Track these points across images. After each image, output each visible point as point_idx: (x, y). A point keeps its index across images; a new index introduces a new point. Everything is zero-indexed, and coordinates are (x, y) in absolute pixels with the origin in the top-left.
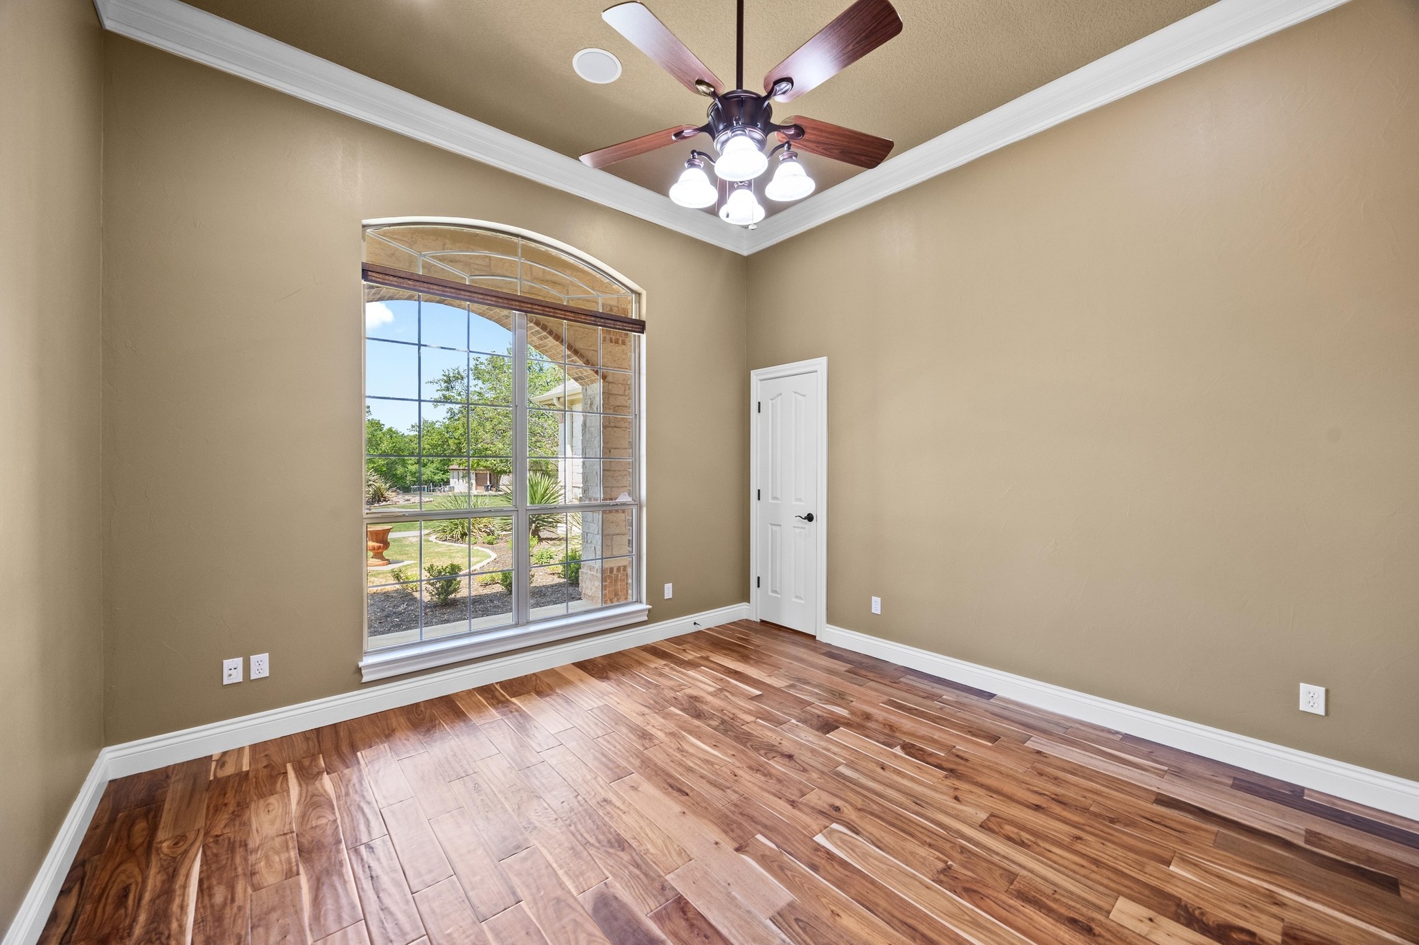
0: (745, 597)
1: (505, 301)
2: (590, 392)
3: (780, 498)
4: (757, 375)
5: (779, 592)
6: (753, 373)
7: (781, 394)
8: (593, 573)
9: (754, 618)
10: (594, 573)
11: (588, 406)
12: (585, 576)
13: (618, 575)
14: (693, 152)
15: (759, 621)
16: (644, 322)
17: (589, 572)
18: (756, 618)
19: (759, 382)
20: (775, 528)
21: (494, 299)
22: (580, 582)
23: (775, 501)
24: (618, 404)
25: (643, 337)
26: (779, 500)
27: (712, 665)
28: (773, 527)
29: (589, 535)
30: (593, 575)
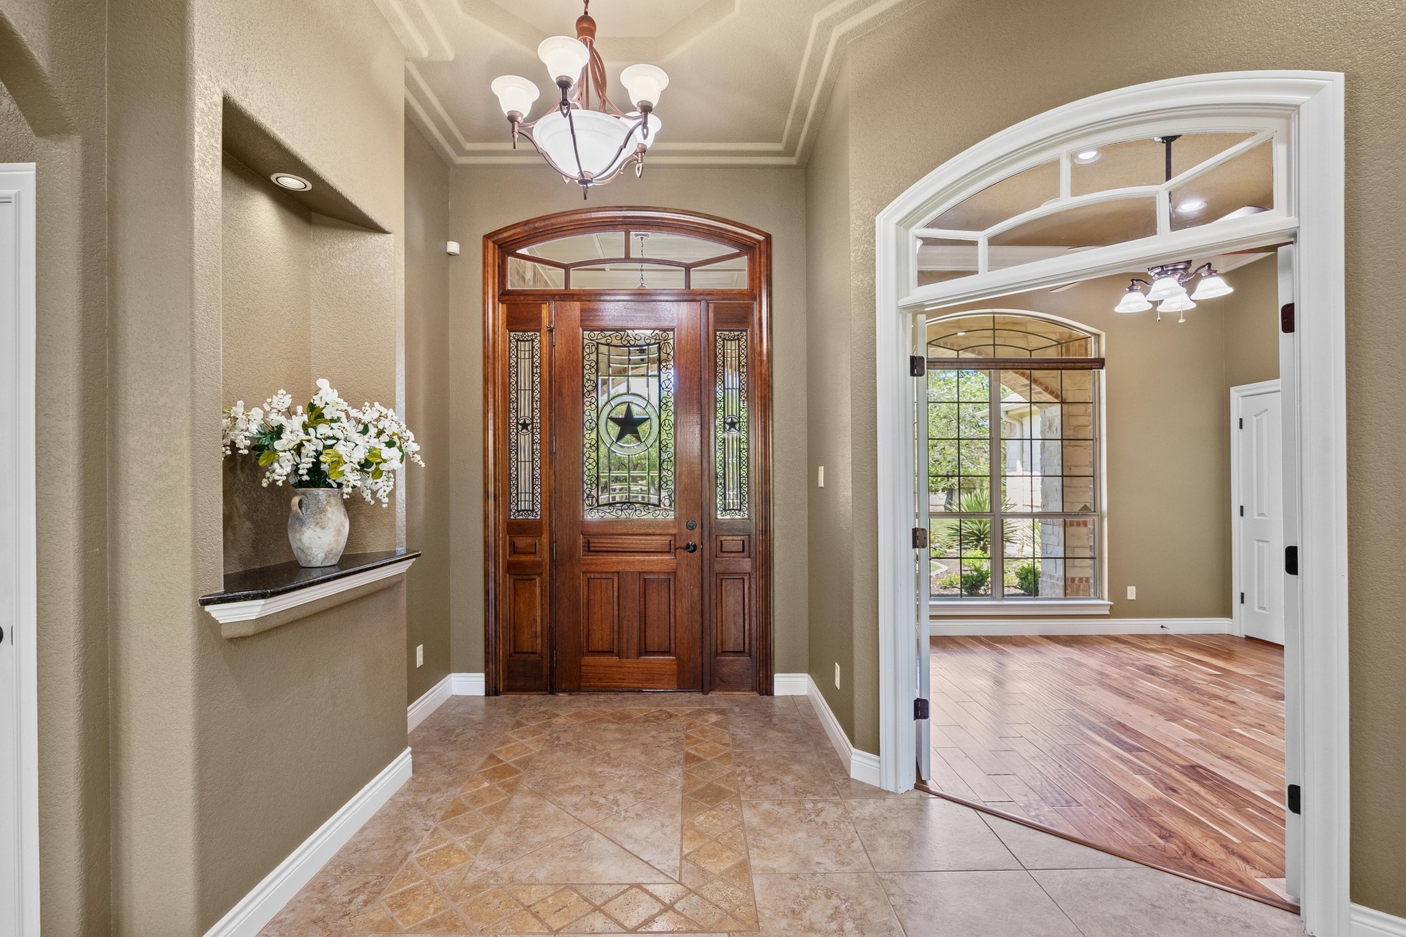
0: (1226, 612)
1: (985, 364)
2: (1048, 414)
3: (1267, 514)
4: (1237, 392)
5: (1267, 608)
6: (1233, 390)
7: (1267, 410)
8: (1052, 581)
9: (1237, 634)
10: (1055, 581)
11: (1047, 428)
12: (1045, 584)
13: (1080, 586)
14: (1132, 280)
15: (1244, 637)
16: (1104, 359)
17: (1049, 580)
18: (1240, 632)
19: (1240, 399)
20: (1261, 544)
21: (977, 364)
22: (1039, 589)
23: (1260, 518)
24: (1079, 424)
25: (1103, 372)
26: (1266, 516)
27: (1175, 654)
28: (1260, 543)
29: (1048, 546)
30: (1053, 583)
